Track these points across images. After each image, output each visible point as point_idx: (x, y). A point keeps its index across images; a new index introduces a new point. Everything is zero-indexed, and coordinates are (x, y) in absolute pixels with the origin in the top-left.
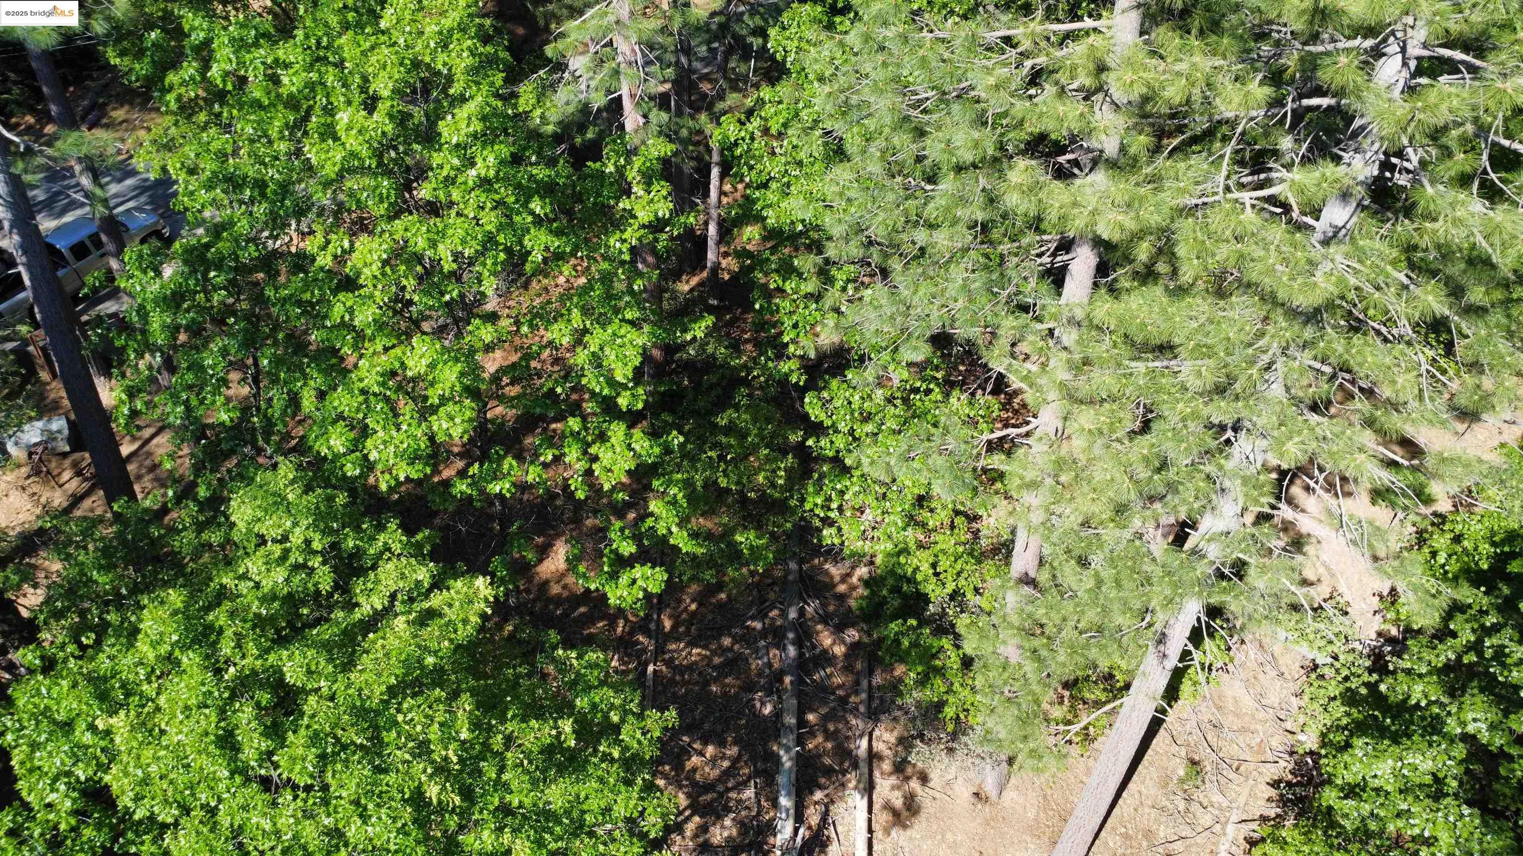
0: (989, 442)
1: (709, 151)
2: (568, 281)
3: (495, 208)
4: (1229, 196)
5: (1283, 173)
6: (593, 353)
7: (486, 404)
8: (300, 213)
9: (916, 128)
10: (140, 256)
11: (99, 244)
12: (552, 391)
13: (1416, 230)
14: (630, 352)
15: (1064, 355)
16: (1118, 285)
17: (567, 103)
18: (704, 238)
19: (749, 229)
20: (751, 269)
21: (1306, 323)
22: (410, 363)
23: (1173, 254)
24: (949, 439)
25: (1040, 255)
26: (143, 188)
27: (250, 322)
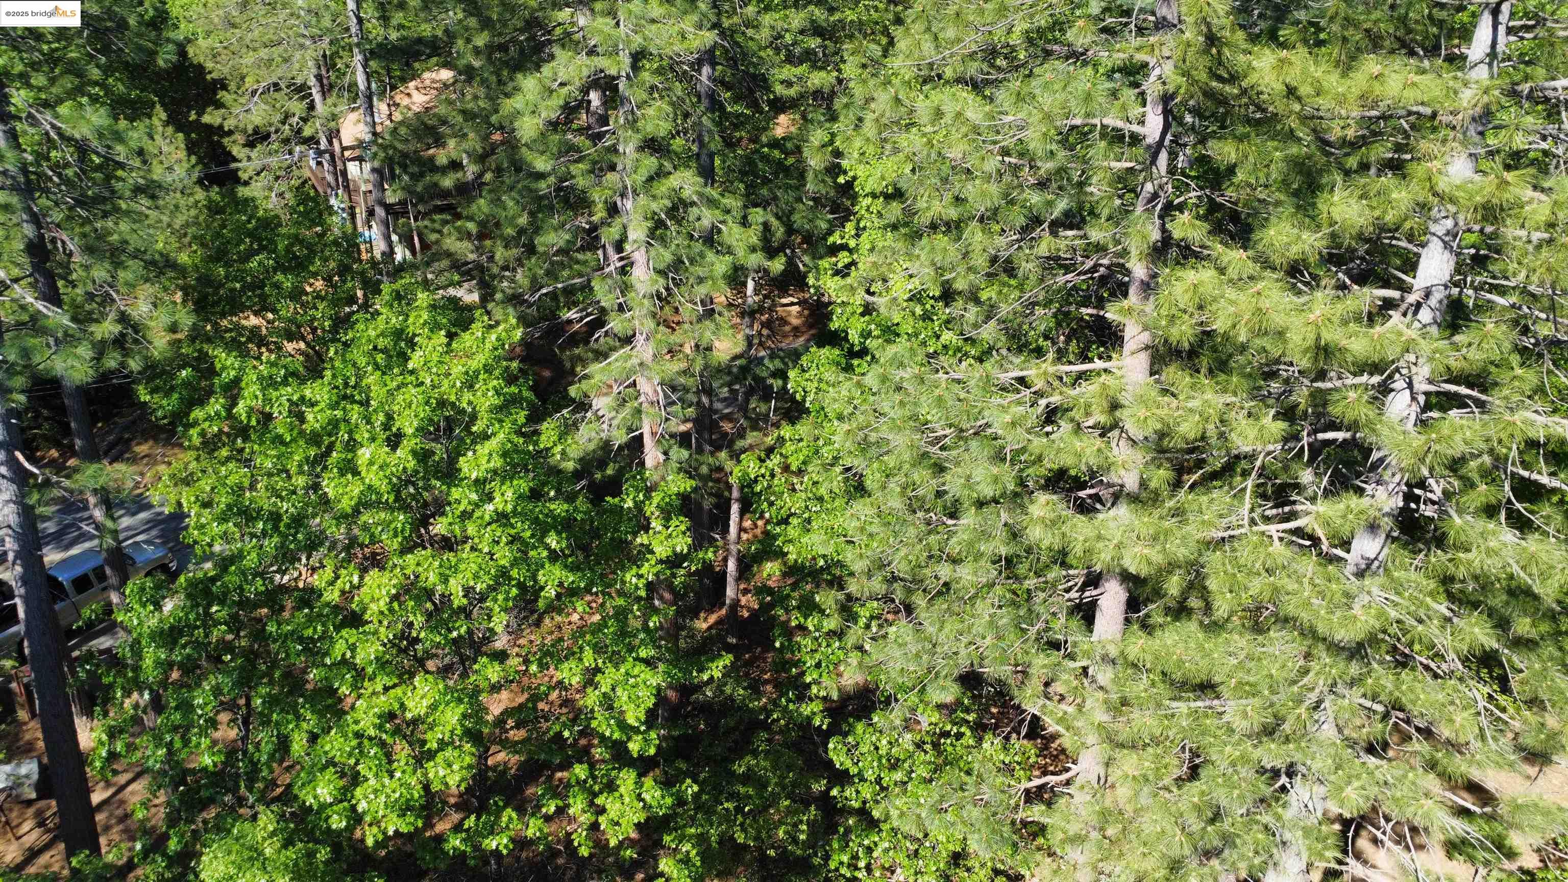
0: (1027, 791)
1: (729, 487)
2: (582, 618)
3: (511, 542)
4: (1255, 528)
5: (1308, 506)
6: (604, 694)
7: (488, 749)
8: (312, 545)
9: (935, 464)
10: (142, 589)
11: (102, 577)
12: (559, 734)
13: (1450, 560)
14: (643, 693)
15: (1100, 695)
16: (1151, 621)
17: (590, 440)
18: (724, 573)
19: (769, 565)
20: (771, 605)
21: (1351, 658)
22: (410, 704)
23: (1205, 588)
24: (984, 788)
25: (1068, 590)
26: (157, 522)
27: (248, 659)
